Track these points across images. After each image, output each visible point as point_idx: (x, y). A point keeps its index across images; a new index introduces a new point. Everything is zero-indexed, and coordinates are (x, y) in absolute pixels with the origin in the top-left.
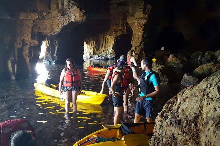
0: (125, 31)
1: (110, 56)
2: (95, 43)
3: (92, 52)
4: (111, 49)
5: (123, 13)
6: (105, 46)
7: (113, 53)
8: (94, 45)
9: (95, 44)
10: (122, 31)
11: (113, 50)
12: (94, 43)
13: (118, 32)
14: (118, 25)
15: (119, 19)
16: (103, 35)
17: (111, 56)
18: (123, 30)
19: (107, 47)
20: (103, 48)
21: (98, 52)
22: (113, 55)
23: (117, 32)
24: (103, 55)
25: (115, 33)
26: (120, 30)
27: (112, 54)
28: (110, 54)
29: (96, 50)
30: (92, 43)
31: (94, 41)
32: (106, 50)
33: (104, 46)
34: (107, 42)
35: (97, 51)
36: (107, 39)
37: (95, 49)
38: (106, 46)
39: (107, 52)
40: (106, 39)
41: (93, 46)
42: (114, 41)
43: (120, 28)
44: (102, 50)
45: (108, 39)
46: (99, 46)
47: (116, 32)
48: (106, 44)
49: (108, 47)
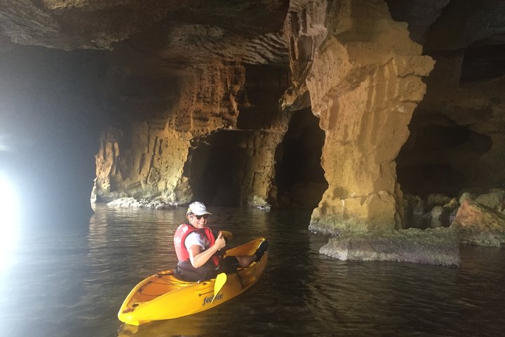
0: (234, 119)
1: (172, 197)
2: (120, 152)
3: (107, 181)
4: (179, 174)
5: (233, 63)
6: (152, 165)
7: (185, 190)
8: (114, 157)
9: (117, 154)
10: (223, 118)
11: (186, 179)
12: (114, 150)
13: (211, 122)
14: (208, 100)
15: (213, 82)
16: (150, 128)
17: (177, 200)
18: (228, 116)
19: (158, 167)
20: (145, 171)
21: (126, 184)
22: (185, 194)
23: (206, 120)
24: (146, 194)
25: (197, 122)
26: (216, 115)
27: (180, 193)
28: (175, 191)
29: (119, 176)
30: (108, 150)
31: (116, 145)
32: (156, 176)
33: (148, 164)
34: (160, 152)
35: (124, 179)
36: (161, 141)
37: (117, 173)
38: (156, 165)
39: (161, 186)
40: (158, 142)
41: (110, 161)
42: (190, 149)
43: (218, 110)
44: (141, 178)
45: (164, 142)
46: (130, 163)
47: (200, 119)
48: (156, 159)
49: (163, 168)
